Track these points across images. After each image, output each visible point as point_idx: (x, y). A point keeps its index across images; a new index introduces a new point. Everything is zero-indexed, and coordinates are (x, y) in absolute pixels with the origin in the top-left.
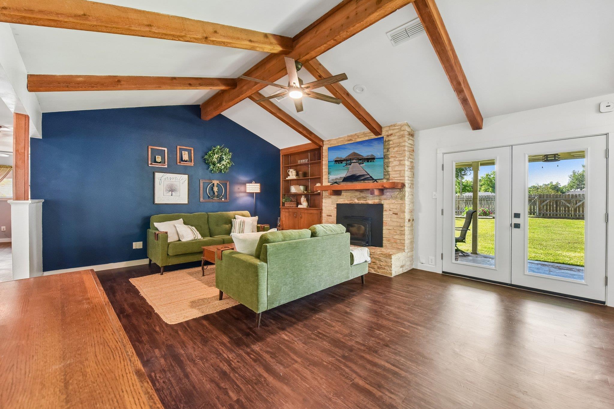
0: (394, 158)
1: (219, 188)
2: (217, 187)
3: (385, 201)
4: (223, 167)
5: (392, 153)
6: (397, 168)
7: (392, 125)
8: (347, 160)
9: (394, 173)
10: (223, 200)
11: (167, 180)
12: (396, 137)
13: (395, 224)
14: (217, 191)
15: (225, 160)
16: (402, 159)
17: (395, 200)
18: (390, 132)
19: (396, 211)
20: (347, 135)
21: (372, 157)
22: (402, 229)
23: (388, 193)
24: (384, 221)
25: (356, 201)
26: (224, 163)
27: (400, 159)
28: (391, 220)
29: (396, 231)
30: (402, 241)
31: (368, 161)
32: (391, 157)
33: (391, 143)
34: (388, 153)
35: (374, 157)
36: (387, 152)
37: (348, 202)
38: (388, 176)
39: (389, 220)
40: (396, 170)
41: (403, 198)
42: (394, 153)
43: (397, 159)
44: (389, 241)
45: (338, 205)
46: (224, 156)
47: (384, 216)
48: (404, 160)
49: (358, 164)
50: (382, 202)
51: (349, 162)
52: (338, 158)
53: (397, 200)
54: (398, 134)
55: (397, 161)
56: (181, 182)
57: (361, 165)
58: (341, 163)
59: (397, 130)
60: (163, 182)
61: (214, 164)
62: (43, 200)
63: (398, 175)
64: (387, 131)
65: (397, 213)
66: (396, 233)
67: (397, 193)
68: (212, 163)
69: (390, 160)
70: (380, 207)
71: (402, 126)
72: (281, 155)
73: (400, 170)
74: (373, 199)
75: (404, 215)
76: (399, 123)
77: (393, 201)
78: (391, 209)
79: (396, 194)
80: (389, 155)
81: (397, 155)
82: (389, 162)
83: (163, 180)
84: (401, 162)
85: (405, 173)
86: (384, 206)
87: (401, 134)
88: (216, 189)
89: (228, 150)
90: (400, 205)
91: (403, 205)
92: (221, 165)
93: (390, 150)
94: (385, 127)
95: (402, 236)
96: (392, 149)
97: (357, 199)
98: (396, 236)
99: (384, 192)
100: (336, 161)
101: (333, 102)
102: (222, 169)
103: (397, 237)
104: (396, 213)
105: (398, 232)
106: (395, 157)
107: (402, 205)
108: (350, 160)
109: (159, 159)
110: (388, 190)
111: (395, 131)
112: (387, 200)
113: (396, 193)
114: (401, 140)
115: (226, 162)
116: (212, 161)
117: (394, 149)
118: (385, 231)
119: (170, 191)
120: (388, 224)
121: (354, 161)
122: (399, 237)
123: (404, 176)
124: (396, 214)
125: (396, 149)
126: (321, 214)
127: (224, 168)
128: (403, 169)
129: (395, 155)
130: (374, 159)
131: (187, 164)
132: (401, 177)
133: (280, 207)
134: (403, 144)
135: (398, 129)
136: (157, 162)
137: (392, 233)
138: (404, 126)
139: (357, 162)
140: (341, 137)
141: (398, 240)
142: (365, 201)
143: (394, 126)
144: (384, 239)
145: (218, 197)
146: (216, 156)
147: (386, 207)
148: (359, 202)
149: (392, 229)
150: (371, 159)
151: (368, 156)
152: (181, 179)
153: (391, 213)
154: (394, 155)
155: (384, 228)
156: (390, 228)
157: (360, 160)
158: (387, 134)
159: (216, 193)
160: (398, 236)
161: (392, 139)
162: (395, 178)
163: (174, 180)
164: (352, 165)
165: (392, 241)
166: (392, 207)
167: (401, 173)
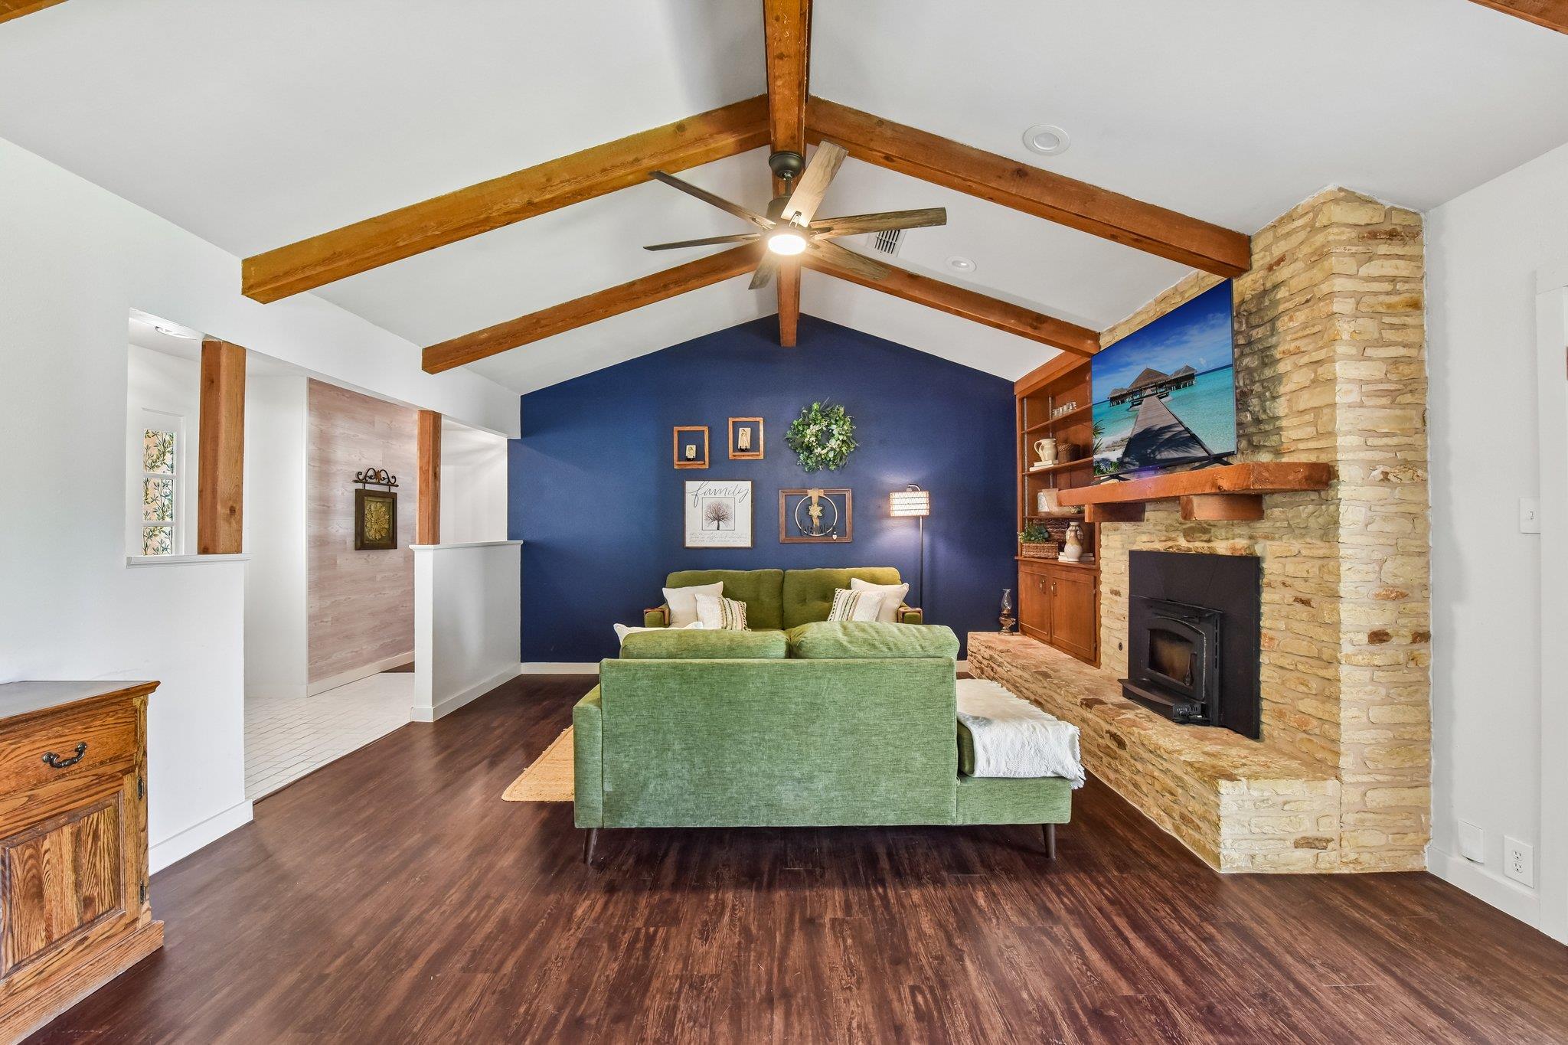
0: (1295, 357)
1: (824, 507)
2: (819, 505)
3: (1269, 543)
4: (831, 455)
5: (1288, 338)
6: (1305, 401)
7: (1282, 219)
8: (1132, 393)
9: (1295, 421)
10: (835, 537)
11: (708, 495)
12: (1300, 265)
13: (1303, 647)
14: (821, 515)
15: (837, 435)
16: (1321, 355)
17: (1302, 541)
18: (1277, 251)
19: (1304, 589)
20: (1151, 300)
21: (1187, 374)
22: (1329, 673)
23: (1277, 512)
24: (1263, 631)
25: (1183, 543)
26: (833, 443)
27: (1316, 357)
28: (1287, 629)
29: (1306, 677)
30: (1327, 726)
31: (1178, 388)
32: (1281, 356)
33: (1282, 293)
34: (1274, 340)
35: (1191, 373)
36: (1272, 335)
37: (1159, 546)
38: (1276, 438)
39: (1282, 625)
40: (1301, 408)
41: (1330, 530)
42: (1294, 336)
43: (1306, 359)
44: (1280, 715)
45: (1132, 554)
46: (834, 427)
47: (1264, 609)
48: (1331, 360)
49: (1157, 399)
50: (1259, 550)
51: (1138, 396)
52: (1116, 391)
53: (1308, 540)
54: (1306, 250)
55: (1305, 369)
56: (738, 497)
57: (1163, 400)
58: (1123, 402)
59: (1302, 235)
60: (700, 501)
61: (809, 449)
62: (522, 542)
63: (1310, 431)
64: (1267, 248)
65: (1309, 596)
66: (1302, 688)
67: (1311, 508)
68: (802, 447)
69: (1282, 368)
70: (1249, 568)
71: (1315, 210)
72: (1017, 400)
73: (1315, 405)
74: (1230, 535)
75: (1334, 609)
76: (1306, 201)
77: (1296, 546)
78: (1288, 581)
79: (1304, 515)
80: (1274, 346)
81: (1306, 341)
82: (1278, 379)
83: (700, 497)
84: (1320, 370)
85: (1333, 420)
86: (1264, 565)
87: (1318, 244)
88: (815, 511)
89: (842, 409)
90: (1320, 562)
91: (1329, 562)
92: (825, 451)
93: (1279, 324)
94: (1259, 234)
95: (1328, 706)
96: (1286, 318)
97: (1185, 537)
98: (1307, 701)
99: (1264, 507)
100: (1113, 399)
101: (921, 225)
102: (830, 460)
103: (1308, 705)
104: (1304, 597)
105: (1314, 685)
106: (1298, 352)
107: (1325, 561)
108: (1141, 390)
109: (691, 451)
110: (1278, 498)
111: (1295, 240)
112: (1273, 539)
113: (1306, 510)
114: (1317, 274)
115: (838, 442)
116: (803, 443)
117: (1291, 319)
118: (1265, 674)
119: (715, 519)
120: (1277, 642)
121: (1149, 392)
122: (1316, 708)
123: (1332, 434)
124: (1306, 603)
125: (1301, 316)
126: (1097, 587)
127: (834, 456)
128: (1328, 401)
129: (1298, 343)
130: (1191, 377)
131: (748, 455)
132: (1319, 436)
133: (1016, 558)
134: (1325, 288)
135: (1303, 227)
136: (689, 460)
137: (1293, 687)
138: (1325, 208)
139: (1154, 394)
140: (1138, 310)
141: (1315, 722)
142: (1205, 545)
143: (1290, 217)
144: (1264, 705)
145: (821, 530)
146: (814, 429)
147: (1270, 567)
148: (1190, 545)
149: (1291, 667)
150: (1184, 380)
151: (1177, 372)
152: (737, 491)
153: (1289, 595)
154: (1292, 346)
155: (1264, 659)
156: (1285, 662)
157: (1161, 386)
158: (1268, 259)
159: (816, 522)
160: (1315, 703)
161: (1283, 278)
162: (1301, 446)
163: (722, 495)
164: (1143, 403)
165: (1292, 720)
166: (1290, 569)
167: (1321, 416)
